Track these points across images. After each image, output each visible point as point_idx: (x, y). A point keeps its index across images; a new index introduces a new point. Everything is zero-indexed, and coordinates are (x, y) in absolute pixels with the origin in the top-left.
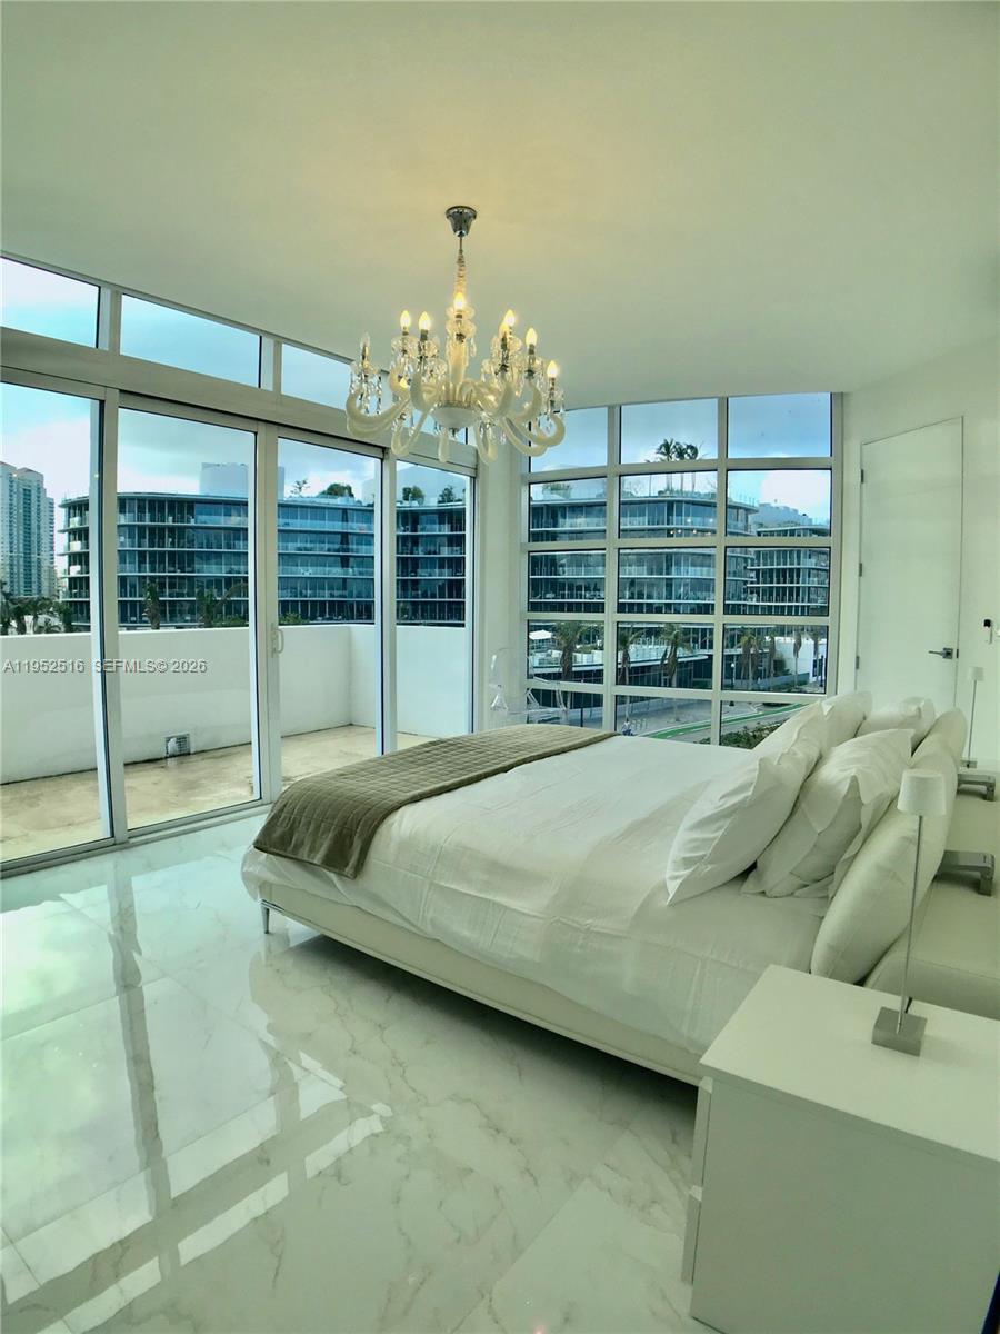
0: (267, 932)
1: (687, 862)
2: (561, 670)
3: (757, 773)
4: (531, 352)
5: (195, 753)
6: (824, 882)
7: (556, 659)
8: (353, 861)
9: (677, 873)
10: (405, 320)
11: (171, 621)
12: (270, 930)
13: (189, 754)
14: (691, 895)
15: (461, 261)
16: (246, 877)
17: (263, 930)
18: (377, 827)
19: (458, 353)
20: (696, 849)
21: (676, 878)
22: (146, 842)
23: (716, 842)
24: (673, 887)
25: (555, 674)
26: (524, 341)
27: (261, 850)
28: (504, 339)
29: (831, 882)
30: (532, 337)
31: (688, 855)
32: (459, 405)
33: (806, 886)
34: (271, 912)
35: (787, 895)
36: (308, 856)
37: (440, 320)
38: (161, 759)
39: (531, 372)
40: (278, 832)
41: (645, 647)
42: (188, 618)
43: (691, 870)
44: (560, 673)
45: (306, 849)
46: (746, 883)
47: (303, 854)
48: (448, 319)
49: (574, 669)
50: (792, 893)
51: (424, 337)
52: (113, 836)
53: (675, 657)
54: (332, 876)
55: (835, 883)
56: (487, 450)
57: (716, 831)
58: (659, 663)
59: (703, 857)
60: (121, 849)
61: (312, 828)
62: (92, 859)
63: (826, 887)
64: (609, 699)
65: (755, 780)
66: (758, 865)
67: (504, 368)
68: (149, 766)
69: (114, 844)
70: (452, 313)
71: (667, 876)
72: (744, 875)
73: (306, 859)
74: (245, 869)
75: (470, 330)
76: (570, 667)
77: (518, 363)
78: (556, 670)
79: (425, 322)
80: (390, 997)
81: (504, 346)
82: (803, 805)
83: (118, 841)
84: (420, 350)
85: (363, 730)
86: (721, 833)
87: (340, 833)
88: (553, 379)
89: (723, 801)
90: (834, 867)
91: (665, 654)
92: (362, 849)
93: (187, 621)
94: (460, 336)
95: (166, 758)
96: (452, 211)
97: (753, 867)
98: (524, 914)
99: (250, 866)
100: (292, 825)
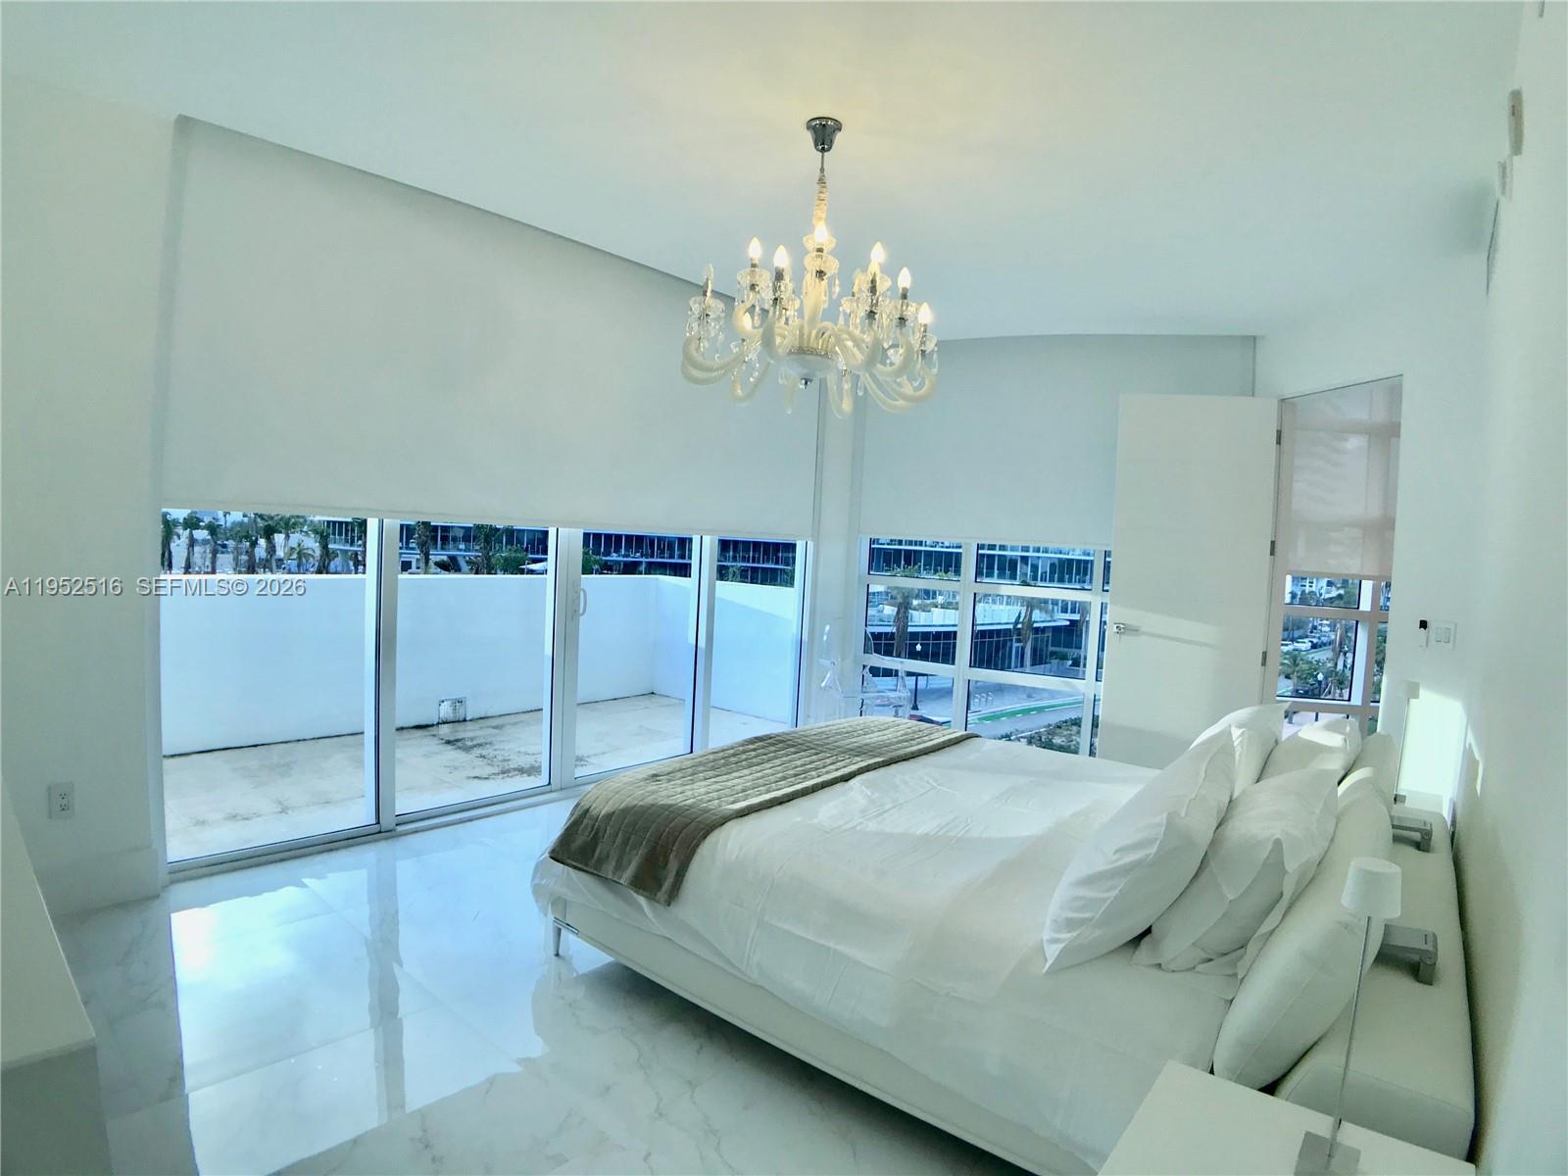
0: (557, 955)
1: (1071, 924)
2: (894, 630)
3: (1164, 828)
4: (904, 296)
5: (471, 720)
6: (1234, 955)
7: (889, 616)
8: (667, 885)
9: (1057, 936)
10: (755, 250)
11: (443, 549)
12: (560, 953)
13: (465, 720)
14: (1073, 961)
15: (822, 181)
16: (537, 891)
17: (552, 952)
18: (697, 846)
19: (815, 293)
20: (1081, 909)
21: (1055, 941)
22: (416, 831)
23: (1108, 902)
24: (1052, 952)
25: (886, 634)
26: (895, 282)
27: (557, 861)
28: (873, 281)
29: (1242, 957)
30: (905, 280)
31: (1071, 915)
32: (813, 352)
33: (1210, 960)
34: (563, 932)
35: (1188, 970)
36: (614, 873)
37: (798, 253)
38: (432, 725)
39: (902, 320)
40: (579, 841)
41: (995, 607)
42: (462, 546)
43: (1075, 934)
44: (893, 634)
45: (612, 864)
46: (1137, 953)
47: (608, 870)
48: (807, 252)
49: (910, 629)
50: (1194, 968)
51: (779, 276)
52: (378, 823)
53: (1030, 622)
54: (642, 900)
55: (1247, 959)
56: (841, 400)
57: (1108, 891)
58: (1011, 627)
59: (1090, 919)
60: (386, 839)
61: (619, 840)
62: (352, 849)
63: (1234, 964)
64: (961, 683)
65: (1161, 837)
66: (1154, 929)
67: (871, 314)
68: (419, 733)
69: (380, 832)
70: (810, 243)
71: (1045, 938)
72: (1137, 940)
73: (610, 877)
74: (537, 881)
75: (832, 266)
76: (906, 626)
77: (887, 310)
78: (888, 630)
79: (782, 259)
80: (701, 1048)
81: (873, 289)
82: (1212, 864)
83: (381, 830)
84: (775, 291)
85: (665, 701)
86: (1114, 893)
87: (654, 849)
88: (925, 325)
89: (1118, 856)
90: (1248, 940)
91: (1019, 616)
92: (677, 873)
93: (460, 550)
94: (820, 274)
95: (438, 724)
96: (814, 124)
97: (1148, 931)
98: (871, 969)
99: (542, 879)
100: (597, 833)
